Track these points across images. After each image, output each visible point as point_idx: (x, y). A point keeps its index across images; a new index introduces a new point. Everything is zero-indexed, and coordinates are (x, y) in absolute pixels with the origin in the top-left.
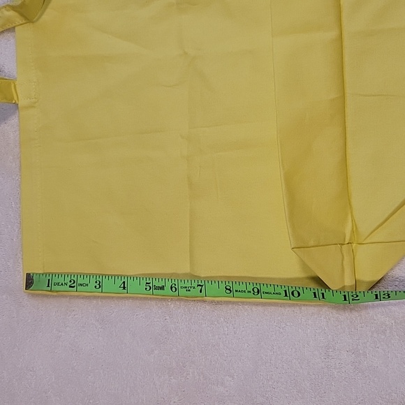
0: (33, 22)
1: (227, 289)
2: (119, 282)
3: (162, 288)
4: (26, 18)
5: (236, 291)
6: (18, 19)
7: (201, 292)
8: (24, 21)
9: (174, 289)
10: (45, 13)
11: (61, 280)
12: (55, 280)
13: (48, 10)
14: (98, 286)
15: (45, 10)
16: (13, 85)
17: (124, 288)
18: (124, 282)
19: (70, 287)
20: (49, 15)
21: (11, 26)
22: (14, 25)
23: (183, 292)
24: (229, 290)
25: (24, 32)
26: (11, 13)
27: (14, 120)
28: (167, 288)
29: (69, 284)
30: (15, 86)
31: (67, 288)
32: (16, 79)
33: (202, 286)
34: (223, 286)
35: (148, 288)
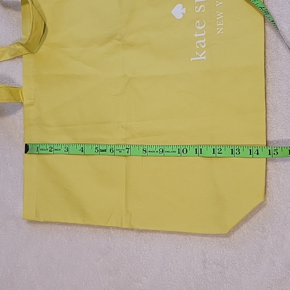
0: (33, 53)
1: (144, 150)
2: (79, 147)
3: (105, 151)
4: (29, 51)
5: (149, 152)
6: (25, 51)
7: (128, 152)
8: (28, 52)
9: (112, 151)
10: (41, 48)
11: (44, 147)
12: (41, 147)
13: (43, 46)
14: (66, 151)
15: (41, 46)
16: (20, 91)
17: (82, 151)
18: (82, 148)
19: (50, 151)
20: (43, 49)
21: (20, 55)
22: (22, 54)
23: (117, 152)
24: (145, 151)
25: (28, 58)
26: (21, 47)
27: (20, 113)
28: (108, 150)
29: (49, 149)
30: (21, 92)
31: (48, 152)
32: (22, 87)
33: (129, 149)
34: (141, 148)
35: (97, 151)
